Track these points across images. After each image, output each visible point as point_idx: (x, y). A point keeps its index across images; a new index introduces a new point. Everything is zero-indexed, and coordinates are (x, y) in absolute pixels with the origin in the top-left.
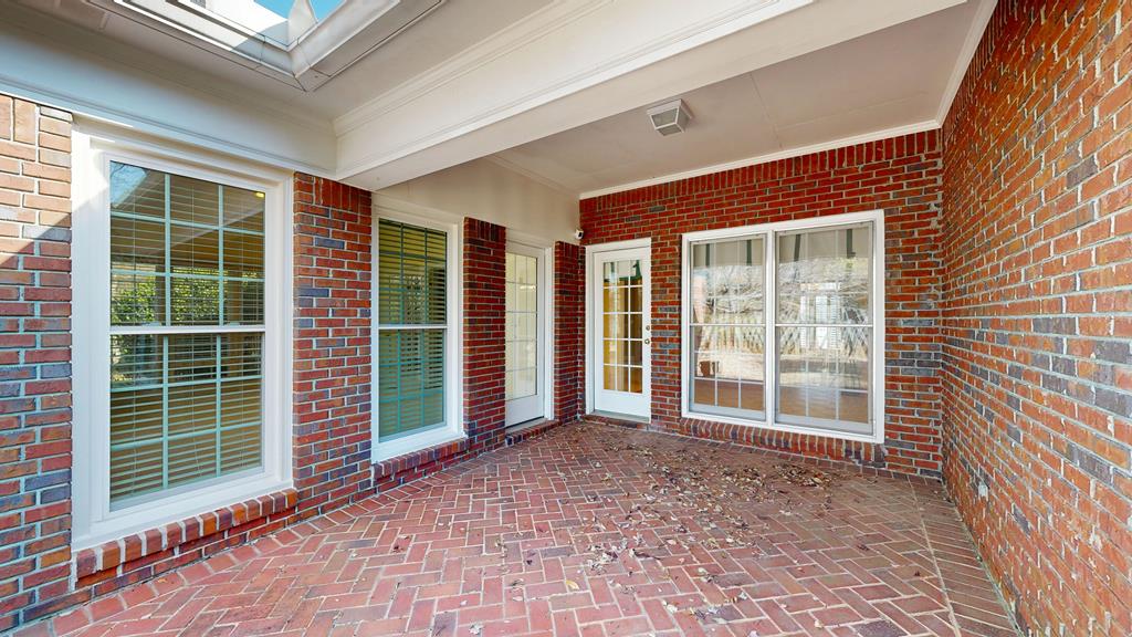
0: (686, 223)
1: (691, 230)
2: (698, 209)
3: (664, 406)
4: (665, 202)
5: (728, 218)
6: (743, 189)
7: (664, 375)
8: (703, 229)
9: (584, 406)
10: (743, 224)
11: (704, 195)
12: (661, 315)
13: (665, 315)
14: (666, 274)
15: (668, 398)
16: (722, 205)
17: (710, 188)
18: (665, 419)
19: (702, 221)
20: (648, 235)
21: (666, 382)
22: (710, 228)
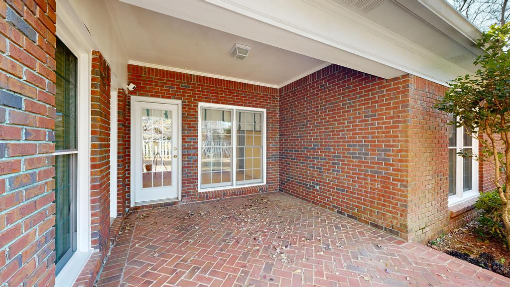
0: (202, 98)
1: (204, 101)
2: (207, 92)
3: (190, 189)
4: (190, 84)
5: (221, 100)
6: (227, 89)
7: (190, 173)
8: (210, 102)
9: (129, 203)
10: (227, 104)
11: (210, 87)
12: (189, 142)
13: (191, 142)
14: (191, 121)
15: (192, 185)
16: (218, 94)
17: (213, 84)
18: (190, 195)
19: (209, 98)
20: (180, 99)
21: (191, 176)
22: (213, 102)
